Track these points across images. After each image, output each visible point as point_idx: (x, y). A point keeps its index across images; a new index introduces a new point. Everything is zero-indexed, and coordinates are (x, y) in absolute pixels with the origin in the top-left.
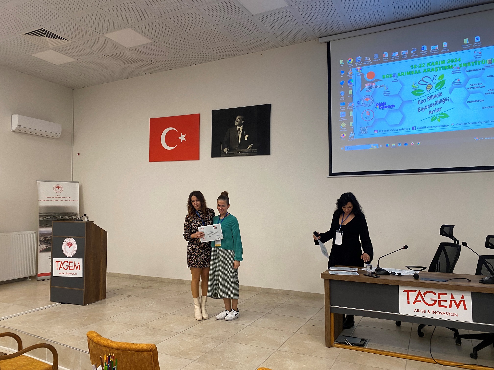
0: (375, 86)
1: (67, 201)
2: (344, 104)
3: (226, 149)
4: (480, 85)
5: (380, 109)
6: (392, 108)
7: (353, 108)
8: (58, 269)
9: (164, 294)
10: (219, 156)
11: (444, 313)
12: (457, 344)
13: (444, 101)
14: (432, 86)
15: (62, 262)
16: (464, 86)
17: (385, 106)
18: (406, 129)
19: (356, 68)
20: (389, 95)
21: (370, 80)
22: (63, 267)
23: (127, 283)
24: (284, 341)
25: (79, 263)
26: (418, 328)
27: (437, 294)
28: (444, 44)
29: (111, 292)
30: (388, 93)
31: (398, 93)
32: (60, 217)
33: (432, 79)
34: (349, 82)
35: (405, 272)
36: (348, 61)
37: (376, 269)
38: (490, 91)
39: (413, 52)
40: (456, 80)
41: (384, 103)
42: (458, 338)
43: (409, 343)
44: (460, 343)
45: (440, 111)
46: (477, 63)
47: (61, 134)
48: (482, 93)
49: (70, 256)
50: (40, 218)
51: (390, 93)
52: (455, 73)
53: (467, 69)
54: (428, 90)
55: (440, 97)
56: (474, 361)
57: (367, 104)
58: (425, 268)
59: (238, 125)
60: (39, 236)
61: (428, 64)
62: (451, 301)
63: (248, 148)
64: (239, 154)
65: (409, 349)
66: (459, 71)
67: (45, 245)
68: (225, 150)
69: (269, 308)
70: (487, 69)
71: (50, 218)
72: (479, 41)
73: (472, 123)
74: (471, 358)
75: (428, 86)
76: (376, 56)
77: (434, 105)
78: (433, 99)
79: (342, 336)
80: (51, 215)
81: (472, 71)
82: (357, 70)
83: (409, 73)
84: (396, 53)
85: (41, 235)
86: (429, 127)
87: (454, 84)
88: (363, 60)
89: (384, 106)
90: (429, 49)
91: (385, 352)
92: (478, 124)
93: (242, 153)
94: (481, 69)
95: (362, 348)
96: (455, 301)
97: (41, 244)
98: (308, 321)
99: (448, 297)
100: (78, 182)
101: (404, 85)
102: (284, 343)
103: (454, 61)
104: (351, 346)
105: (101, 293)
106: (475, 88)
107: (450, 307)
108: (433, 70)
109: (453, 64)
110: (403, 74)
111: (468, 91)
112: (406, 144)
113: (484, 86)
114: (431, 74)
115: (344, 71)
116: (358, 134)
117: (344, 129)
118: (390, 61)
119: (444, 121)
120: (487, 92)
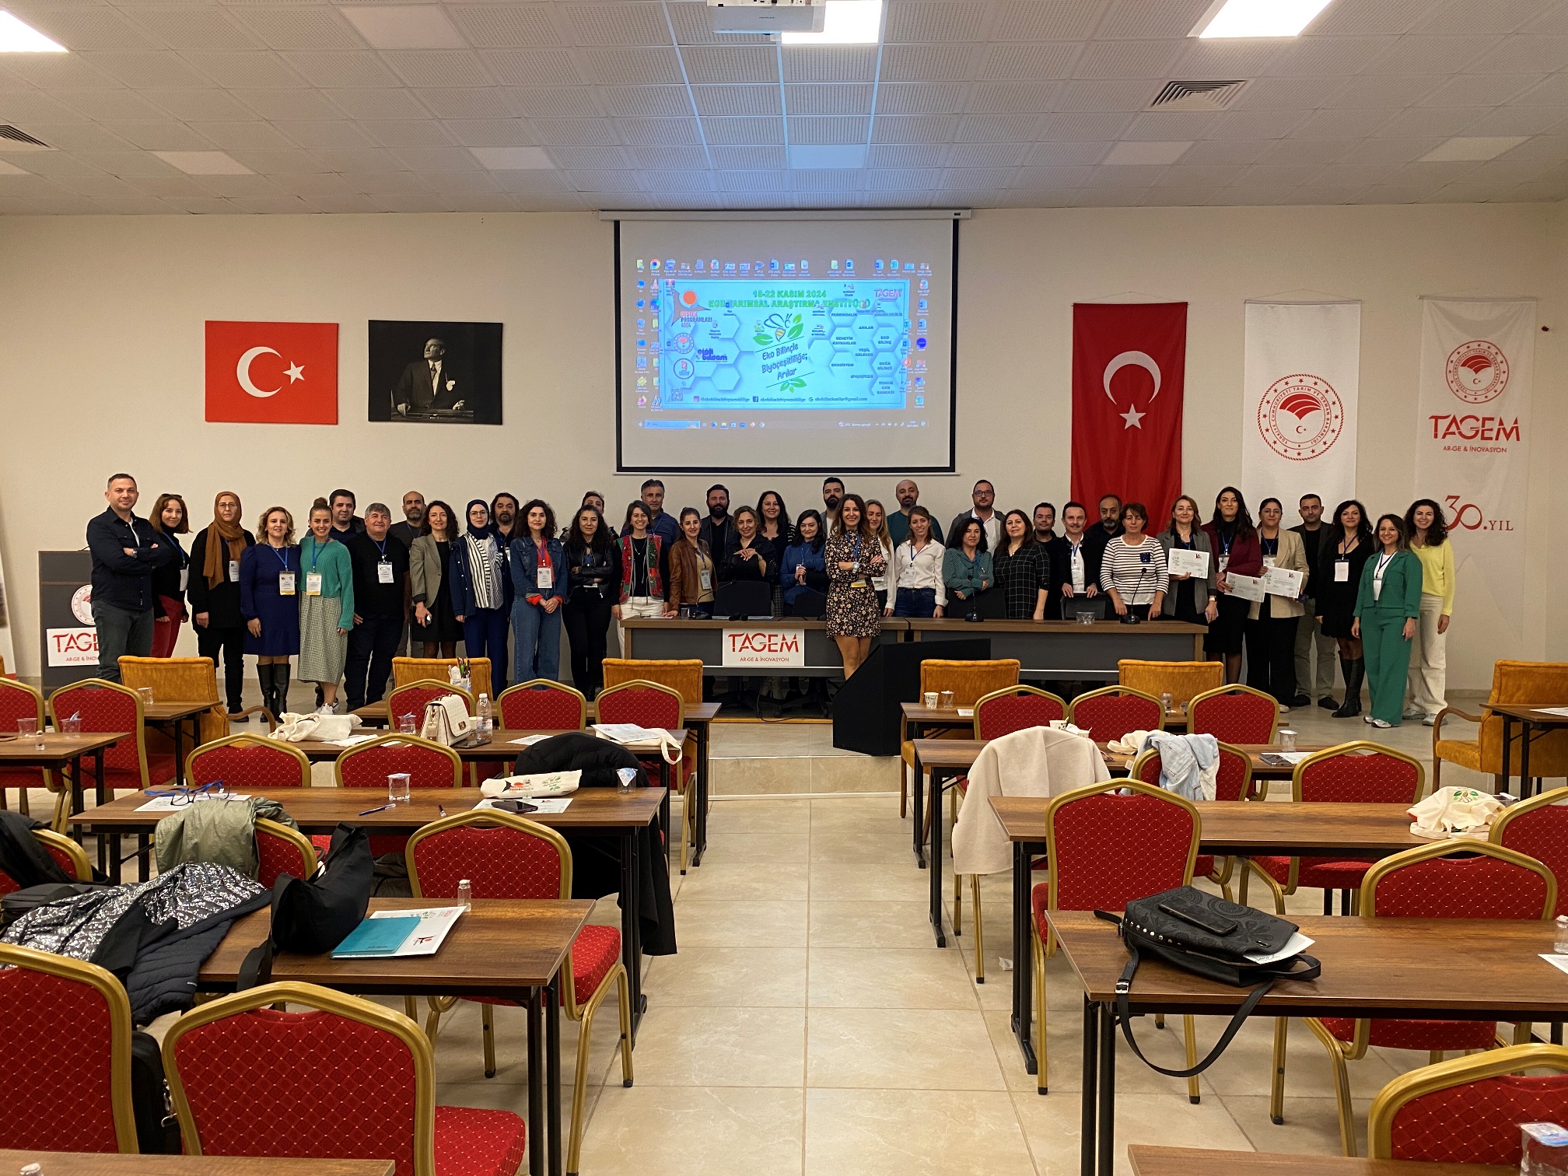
0: (697, 318)
2: (642, 343)
3: (404, 405)
4: (850, 340)
5: (703, 360)
6: (723, 360)
7: (660, 352)
8: (62, 650)
10: (388, 420)
13: (800, 358)
14: (784, 332)
16: (829, 338)
17: (712, 355)
18: (743, 399)
19: (666, 280)
20: (718, 338)
21: (689, 306)
27: (767, 636)
28: (804, 266)
30: (717, 334)
31: (733, 337)
33: (784, 321)
34: (653, 303)
36: (652, 263)
38: (862, 351)
39: (757, 268)
40: (818, 326)
41: (711, 351)
45: (794, 374)
46: (848, 304)
48: (852, 353)
51: (720, 334)
52: (817, 315)
53: (833, 312)
54: (778, 336)
55: (795, 352)
57: (683, 348)
59: (431, 358)
61: (780, 293)
63: (455, 408)
66: (822, 312)
68: (402, 407)
70: (859, 316)
72: (850, 267)
73: (836, 400)
75: (778, 330)
76: (700, 263)
77: (786, 363)
78: (785, 353)
81: (840, 315)
82: (667, 284)
83: (750, 304)
84: (732, 266)
86: (778, 400)
87: (815, 334)
89: (710, 355)
90: (782, 267)
92: (845, 401)
94: (852, 315)
96: (786, 643)
99: (778, 640)
101: (742, 324)
103: (817, 294)
106: (842, 344)
107: (781, 650)
108: (785, 304)
109: (815, 299)
110: (741, 304)
111: (832, 346)
112: (743, 425)
113: (855, 343)
114: (783, 311)
115: (644, 283)
116: (665, 400)
117: (642, 390)
118: (721, 276)
119: (799, 392)
120: (859, 352)
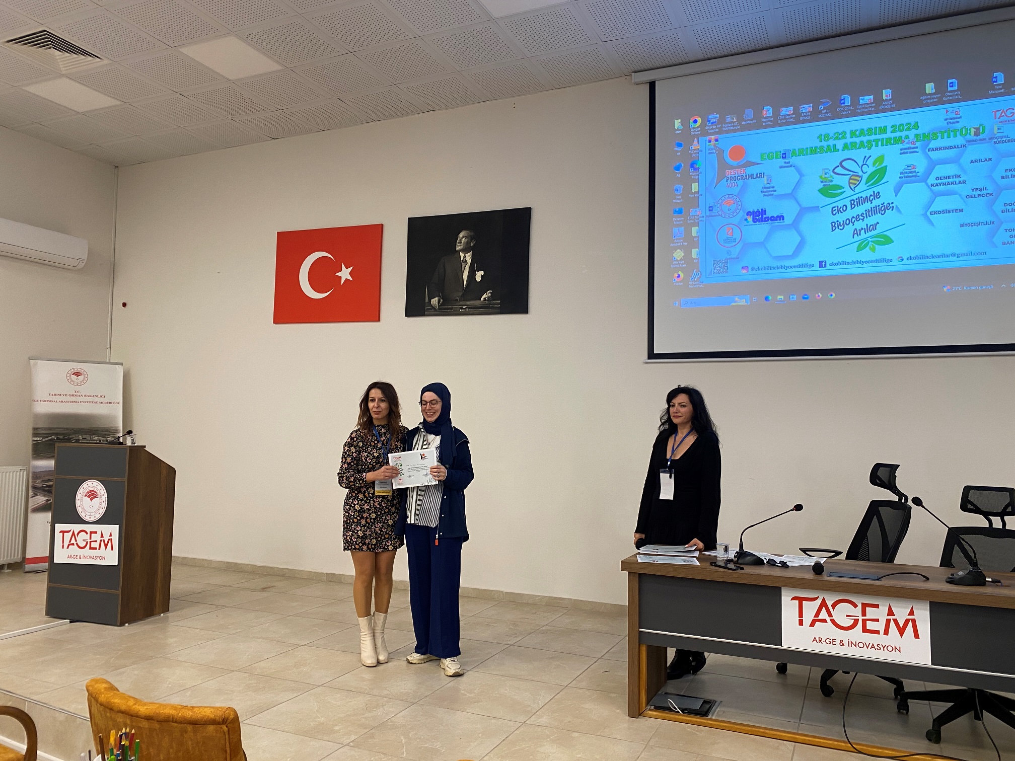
0: (746, 175)
1: (96, 403)
2: (680, 212)
3: (437, 299)
4: (957, 179)
5: (753, 223)
6: (778, 221)
7: (700, 219)
8: (66, 546)
9: (295, 604)
10: (422, 314)
11: (873, 646)
12: (899, 711)
13: (883, 209)
14: (860, 179)
15: (73, 532)
16: (924, 179)
17: (764, 216)
18: (806, 265)
19: (708, 138)
20: (773, 195)
21: (735, 163)
22: (77, 544)
23: (218, 580)
24: (541, 704)
25: (111, 535)
26: (822, 677)
27: (860, 606)
28: (886, 94)
29: (182, 599)
30: (771, 191)
31: (792, 191)
32: (80, 436)
33: (860, 166)
34: (692, 166)
35: (796, 560)
36: (691, 121)
37: (737, 552)
38: (976, 191)
39: (822, 108)
40: (908, 167)
41: (763, 212)
42: (903, 698)
43: (803, 708)
44: (907, 710)
45: (876, 229)
46: (952, 134)
47: (86, 260)
48: (960, 195)
49: (93, 519)
50: (36, 439)
51: (775, 191)
52: (907, 153)
53: (931, 146)
54: (853, 184)
55: (877, 202)
56: (935, 748)
57: (728, 212)
58: (838, 553)
59: (462, 250)
60: (30, 478)
61: (853, 134)
62: (888, 621)
63: (482, 299)
64: (463, 310)
65: (801, 722)
66: (914, 148)
67: (45, 496)
68: (435, 301)
69: (516, 634)
70: (970, 146)
71: (58, 438)
72: (956, 88)
73: (938, 257)
74: (927, 742)
75: (853, 177)
76: (749, 113)
77: (864, 217)
78: (862, 204)
79: (664, 693)
80: (58, 432)
81: (940, 149)
82: (710, 141)
83: (814, 151)
84: (788, 109)
85: (36, 475)
86: (853, 263)
87: (904, 176)
88: (722, 120)
89: (762, 216)
90: (855, 102)
91: (749, 728)
92: (951, 258)
93: (469, 308)
94: (959, 146)
95: (703, 719)
96: (896, 621)
97: (35, 495)
98: (595, 662)
99: (881, 613)
100: (121, 364)
101: (804, 176)
102: (541, 708)
103: (906, 127)
104: (681, 715)
105: (157, 599)
106: (945, 185)
107: (886, 632)
108: (862, 145)
109: (903, 134)
110: (803, 152)
111: (931, 189)
112: (806, 296)
113: (964, 182)
114: (859, 154)
115: (681, 144)
116: (707, 275)
117: (679, 264)
118: (776, 124)
119: (883, 251)
120: (971, 193)
